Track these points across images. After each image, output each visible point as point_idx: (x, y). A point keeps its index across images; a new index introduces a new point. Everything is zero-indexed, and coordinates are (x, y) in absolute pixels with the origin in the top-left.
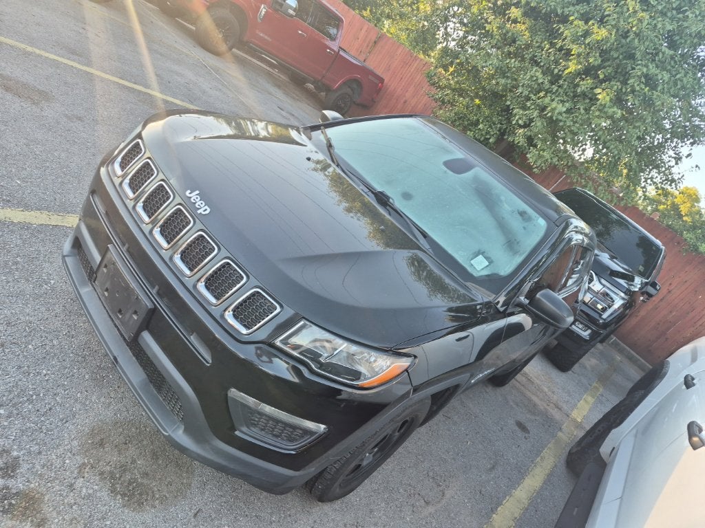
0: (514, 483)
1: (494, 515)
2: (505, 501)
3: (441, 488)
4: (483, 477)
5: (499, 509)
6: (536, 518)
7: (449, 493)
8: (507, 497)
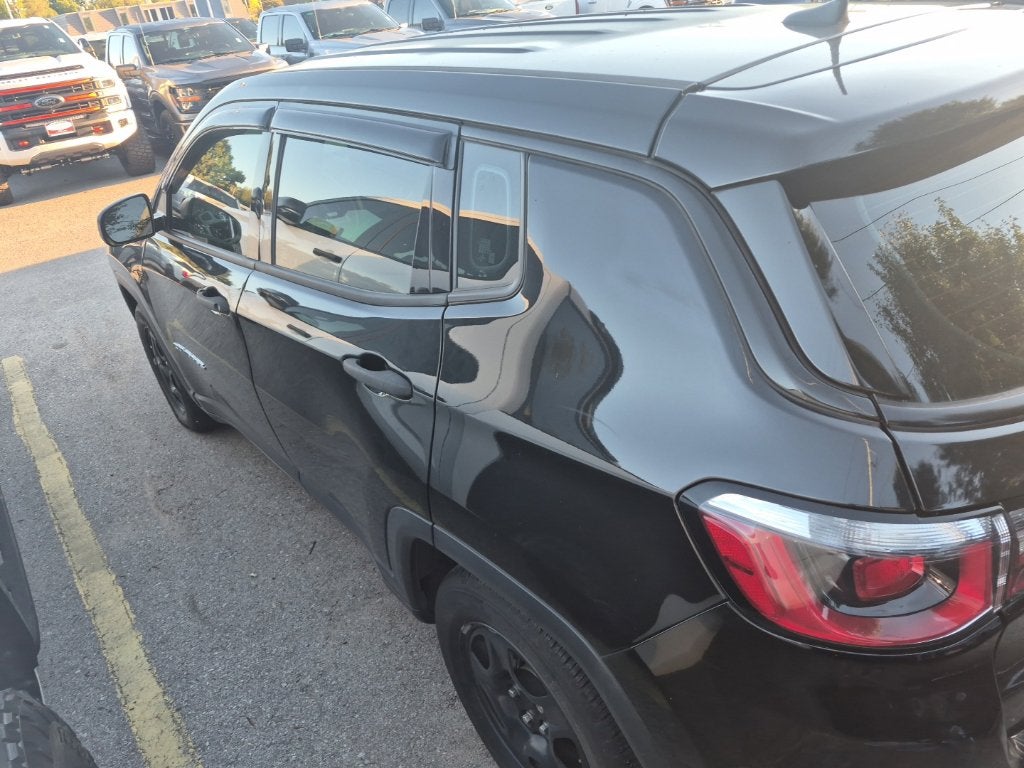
0: (156, 648)
1: (114, 577)
2: (128, 607)
3: (175, 511)
4: (182, 583)
5: (120, 590)
6: (77, 667)
7: (165, 520)
8: (133, 616)
